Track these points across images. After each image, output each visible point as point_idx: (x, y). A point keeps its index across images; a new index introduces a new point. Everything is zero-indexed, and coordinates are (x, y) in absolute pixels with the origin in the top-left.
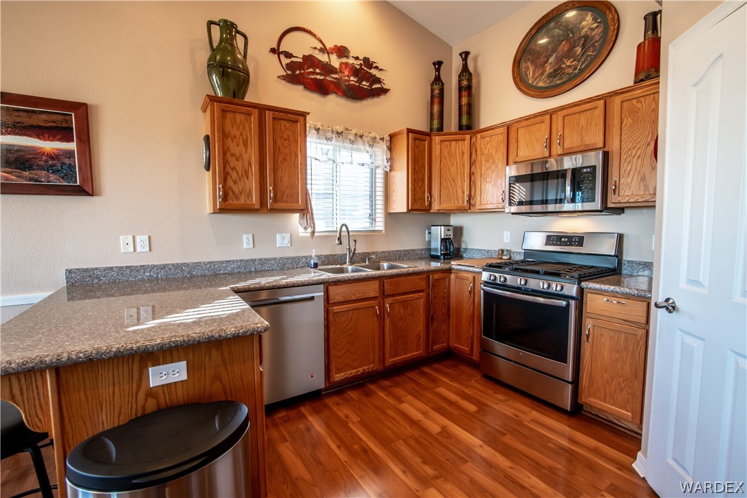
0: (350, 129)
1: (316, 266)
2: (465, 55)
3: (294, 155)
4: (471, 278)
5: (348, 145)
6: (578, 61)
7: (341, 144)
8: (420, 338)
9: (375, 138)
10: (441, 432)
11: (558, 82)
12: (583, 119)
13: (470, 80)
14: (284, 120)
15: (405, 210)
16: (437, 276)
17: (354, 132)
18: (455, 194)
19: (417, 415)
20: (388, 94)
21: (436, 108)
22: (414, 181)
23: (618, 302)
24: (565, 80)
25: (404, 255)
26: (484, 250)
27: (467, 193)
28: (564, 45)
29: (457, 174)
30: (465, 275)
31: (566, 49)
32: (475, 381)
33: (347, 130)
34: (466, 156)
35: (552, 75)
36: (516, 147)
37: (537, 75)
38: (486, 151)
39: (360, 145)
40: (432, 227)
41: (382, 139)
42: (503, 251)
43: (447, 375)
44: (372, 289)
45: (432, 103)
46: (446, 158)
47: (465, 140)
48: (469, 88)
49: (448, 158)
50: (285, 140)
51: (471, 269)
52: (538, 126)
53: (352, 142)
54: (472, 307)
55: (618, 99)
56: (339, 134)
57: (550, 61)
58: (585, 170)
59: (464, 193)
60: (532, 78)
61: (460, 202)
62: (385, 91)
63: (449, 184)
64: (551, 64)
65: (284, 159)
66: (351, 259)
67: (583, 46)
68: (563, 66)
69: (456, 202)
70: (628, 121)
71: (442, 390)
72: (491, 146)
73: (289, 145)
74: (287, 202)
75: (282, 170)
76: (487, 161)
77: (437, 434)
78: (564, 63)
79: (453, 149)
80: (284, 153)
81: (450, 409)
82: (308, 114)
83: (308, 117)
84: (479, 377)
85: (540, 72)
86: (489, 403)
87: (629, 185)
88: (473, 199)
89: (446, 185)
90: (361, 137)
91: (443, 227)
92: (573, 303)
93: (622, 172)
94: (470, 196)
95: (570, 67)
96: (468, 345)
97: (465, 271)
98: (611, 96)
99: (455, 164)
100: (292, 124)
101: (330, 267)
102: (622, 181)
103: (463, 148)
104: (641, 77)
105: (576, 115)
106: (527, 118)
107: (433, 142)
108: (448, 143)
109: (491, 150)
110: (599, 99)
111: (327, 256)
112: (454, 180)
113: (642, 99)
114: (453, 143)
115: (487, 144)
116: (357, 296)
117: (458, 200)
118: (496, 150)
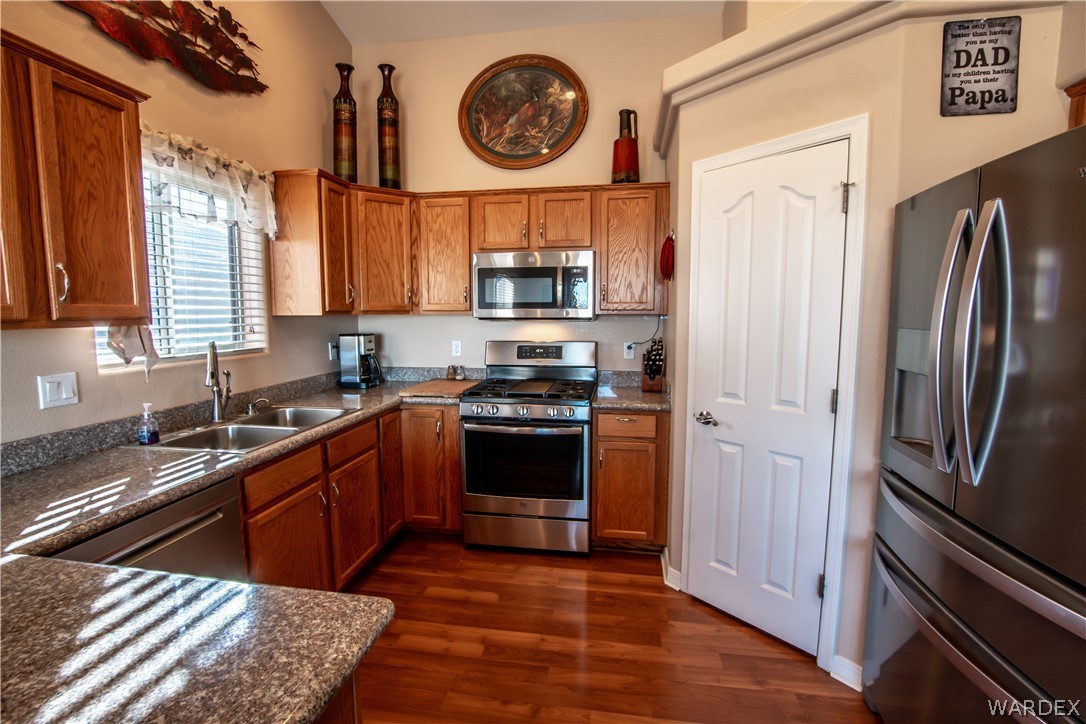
0: (204, 147)
1: (154, 438)
2: (387, 69)
3: (113, 189)
4: (438, 414)
5: (203, 180)
6: (545, 134)
7: (187, 175)
8: (374, 522)
9: (250, 174)
10: (486, 649)
11: (521, 153)
12: (568, 209)
13: (396, 110)
14: (86, 96)
15: (319, 312)
16: (388, 418)
17: (211, 153)
18: (391, 287)
19: (436, 644)
20: (266, 94)
21: (345, 142)
22: (331, 262)
23: (631, 420)
24: (529, 152)
25: (302, 388)
26: (423, 369)
27: (407, 287)
28: (527, 109)
29: (392, 255)
30: (426, 410)
31: (530, 114)
32: (464, 558)
33: (199, 146)
34: (405, 229)
35: (515, 141)
36: (482, 228)
37: (493, 135)
38: (436, 227)
39: (224, 184)
40: (341, 338)
41: (262, 178)
42: (455, 369)
43: (420, 565)
44: (312, 463)
45: (337, 133)
46: (374, 228)
47: (402, 204)
48: (395, 123)
49: (377, 228)
50: (90, 147)
51: (439, 401)
52: (513, 206)
53: (212, 175)
54: (441, 456)
55: (605, 195)
56: (185, 153)
57: (510, 122)
58: (575, 271)
59: (403, 285)
60: (487, 136)
61: (399, 298)
62: (261, 88)
63: (381, 270)
64: (511, 126)
65: (90, 195)
66: (223, 409)
67: (551, 117)
68: (527, 134)
69: (392, 299)
70: (614, 222)
71: (433, 591)
72: (442, 222)
73: (102, 163)
74: (104, 301)
75: (85, 222)
76: (438, 241)
77: (483, 654)
78: (528, 131)
79: (385, 216)
80: (88, 178)
81: (468, 612)
82: (146, 97)
83: (142, 105)
84: (463, 551)
85: (497, 132)
86: (504, 581)
87: (617, 291)
88: (416, 295)
89: (376, 271)
90: (226, 166)
91: (362, 338)
92: (586, 427)
93: (610, 277)
94: (412, 290)
95: (534, 137)
96: (438, 511)
97: (428, 404)
98: (597, 190)
99: (389, 240)
100: (104, 111)
101: (184, 434)
102: (610, 287)
103: (400, 217)
104: (623, 176)
105: (560, 203)
106: (497, 193)
107: (353, 199)
108: (377, 204)
109: (443, 227)
110: (585, 190)
111: (168, 413)
112: (388, 265)
113: (627, 201)
114: (385, 206)
115: (438, 216)
116: (292, 481)
117: (395, 296)
118: (452, 229)
